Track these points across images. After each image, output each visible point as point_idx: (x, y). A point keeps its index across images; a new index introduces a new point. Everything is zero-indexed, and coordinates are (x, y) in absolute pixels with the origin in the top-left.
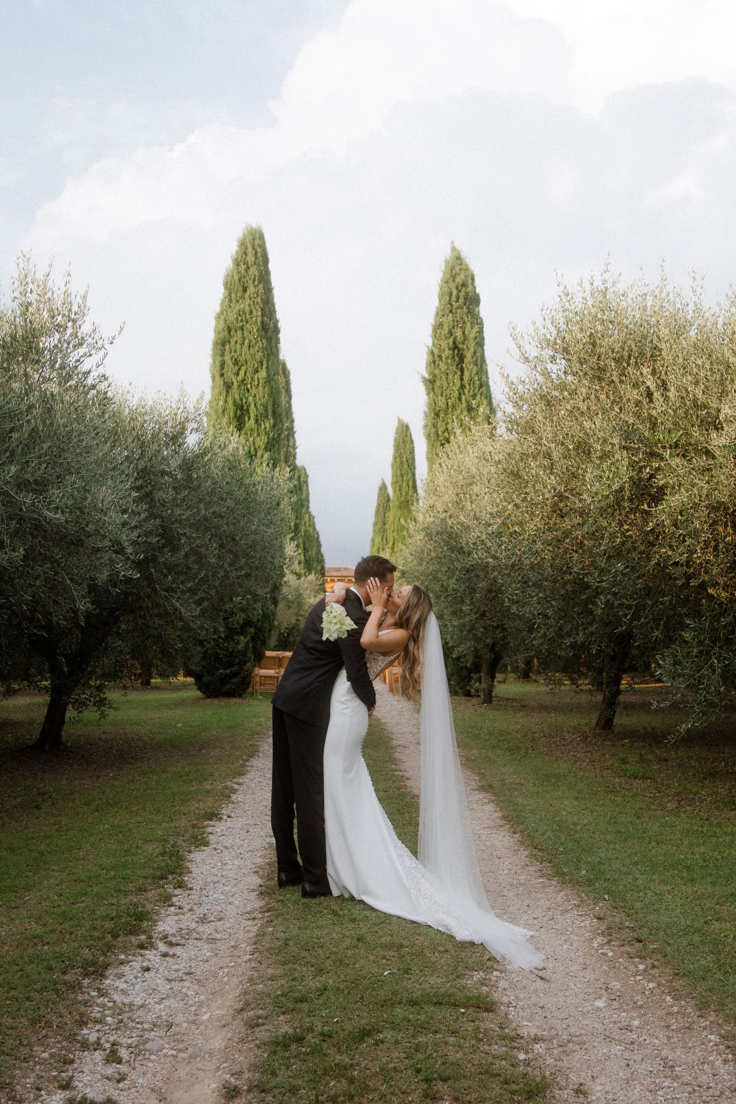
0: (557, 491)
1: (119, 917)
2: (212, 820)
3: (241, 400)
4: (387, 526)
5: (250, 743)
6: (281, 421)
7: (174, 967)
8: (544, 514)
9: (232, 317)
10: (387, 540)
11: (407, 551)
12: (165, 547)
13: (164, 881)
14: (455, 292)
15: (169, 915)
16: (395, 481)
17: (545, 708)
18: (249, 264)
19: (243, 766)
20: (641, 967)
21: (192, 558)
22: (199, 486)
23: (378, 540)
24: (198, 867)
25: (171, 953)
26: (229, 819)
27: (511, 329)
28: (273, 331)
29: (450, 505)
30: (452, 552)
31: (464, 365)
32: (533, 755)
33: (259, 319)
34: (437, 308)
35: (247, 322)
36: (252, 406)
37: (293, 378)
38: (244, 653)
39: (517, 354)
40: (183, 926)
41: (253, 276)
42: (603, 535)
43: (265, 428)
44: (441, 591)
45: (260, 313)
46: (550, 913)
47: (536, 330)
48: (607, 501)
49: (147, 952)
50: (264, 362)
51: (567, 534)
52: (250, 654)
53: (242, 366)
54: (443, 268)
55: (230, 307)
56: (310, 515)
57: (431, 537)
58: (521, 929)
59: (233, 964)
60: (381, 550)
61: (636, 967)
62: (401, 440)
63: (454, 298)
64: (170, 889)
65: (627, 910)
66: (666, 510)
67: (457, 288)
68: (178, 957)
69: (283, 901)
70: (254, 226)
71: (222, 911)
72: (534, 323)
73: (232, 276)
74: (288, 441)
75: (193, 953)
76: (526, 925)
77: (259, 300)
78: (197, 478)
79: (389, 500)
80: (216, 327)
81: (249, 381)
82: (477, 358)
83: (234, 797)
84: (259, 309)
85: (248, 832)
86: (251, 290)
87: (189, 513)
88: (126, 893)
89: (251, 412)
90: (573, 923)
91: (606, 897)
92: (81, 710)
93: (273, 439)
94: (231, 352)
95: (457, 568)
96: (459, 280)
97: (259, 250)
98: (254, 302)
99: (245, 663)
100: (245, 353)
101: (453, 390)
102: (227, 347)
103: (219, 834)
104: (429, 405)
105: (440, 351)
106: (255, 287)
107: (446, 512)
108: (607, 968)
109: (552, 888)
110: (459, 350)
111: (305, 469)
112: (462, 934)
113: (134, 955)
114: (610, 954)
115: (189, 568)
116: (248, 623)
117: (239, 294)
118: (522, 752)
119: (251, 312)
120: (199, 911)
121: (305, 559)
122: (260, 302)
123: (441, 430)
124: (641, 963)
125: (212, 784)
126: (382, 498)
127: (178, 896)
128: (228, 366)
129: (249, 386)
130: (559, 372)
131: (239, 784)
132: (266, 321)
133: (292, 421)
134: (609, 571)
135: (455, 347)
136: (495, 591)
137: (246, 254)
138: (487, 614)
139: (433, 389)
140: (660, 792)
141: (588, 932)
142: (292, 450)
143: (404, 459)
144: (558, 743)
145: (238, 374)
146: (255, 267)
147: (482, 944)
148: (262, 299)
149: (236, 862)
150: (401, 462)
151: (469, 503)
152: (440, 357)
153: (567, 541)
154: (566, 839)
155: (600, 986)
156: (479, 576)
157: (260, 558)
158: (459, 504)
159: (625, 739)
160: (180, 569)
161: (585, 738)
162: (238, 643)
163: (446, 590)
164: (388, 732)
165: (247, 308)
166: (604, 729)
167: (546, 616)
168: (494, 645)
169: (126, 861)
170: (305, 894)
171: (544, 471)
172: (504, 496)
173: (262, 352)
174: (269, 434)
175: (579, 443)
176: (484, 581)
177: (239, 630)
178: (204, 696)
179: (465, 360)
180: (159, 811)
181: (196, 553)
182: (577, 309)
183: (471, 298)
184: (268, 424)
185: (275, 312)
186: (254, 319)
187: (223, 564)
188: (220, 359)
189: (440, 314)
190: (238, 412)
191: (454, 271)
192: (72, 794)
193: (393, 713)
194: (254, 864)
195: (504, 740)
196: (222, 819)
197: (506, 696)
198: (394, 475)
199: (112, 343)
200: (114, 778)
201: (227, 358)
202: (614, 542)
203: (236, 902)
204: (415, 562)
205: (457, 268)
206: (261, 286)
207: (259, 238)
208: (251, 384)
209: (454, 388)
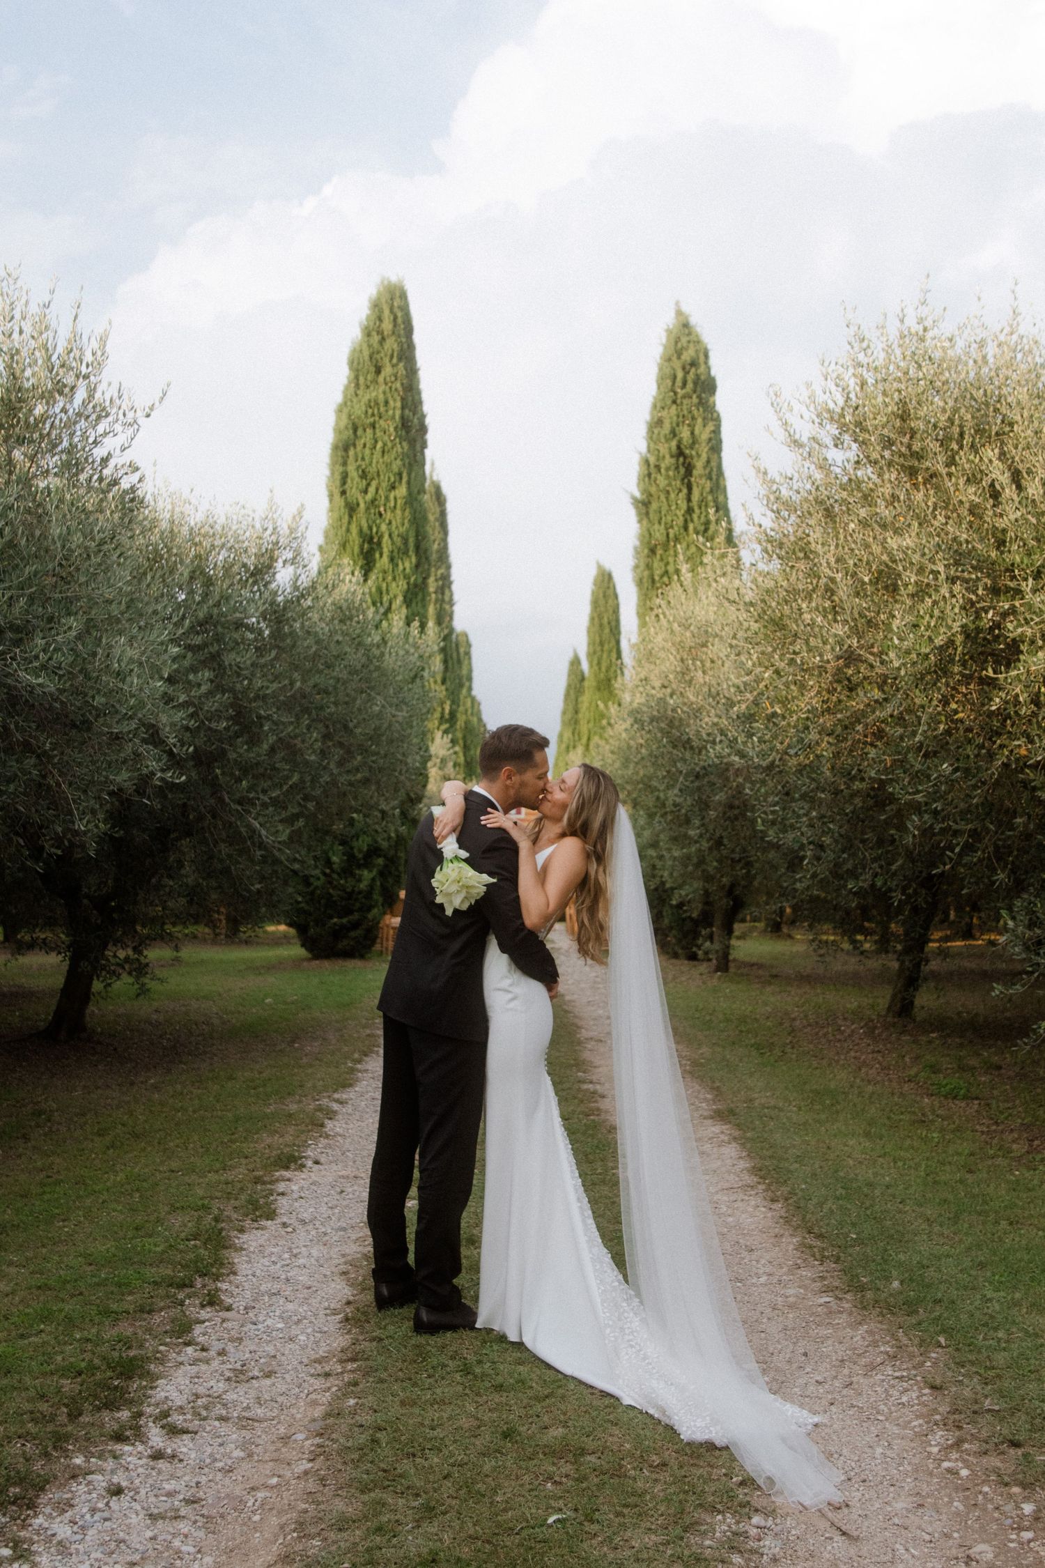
0: (846, 647)
1: (92, 1368)
2: (287, 1168)
3: (370, 528)
4: (580, 716)
5: (368, 1031)
6: (427, 558)
7: (167, 1487)
8: (823, 685)
9: (359, 409)
10: (579, 735)
11: (607, 747)
12: (238, 737)
13: (187, 1290)
14: (680, 375)
15: (182, 1363)
16: (592, 651)
17: (806, 979)
18: (386, 333)
19: (352, 1070)
20: (1028, 1508)
21: (280, 755)
22: (294, 646)
23: (568, 734)
24: (249, 1262)
25: (169, 1451)
26: (317, 1166)
27: (772, 394)
28: (417, 431)
29: (671, 676)
30: (675, 747)
31: (693, 479)
32: (794, 1056)
33: (398, 413)
34: (655, 398)
35: (380, 417)
36: (386, 537)
37: (450, 507)
38: (369, 894)
39: (781, 435)
40: (201, 1390)
41: (390, 352)
42: (919, 718)
43: (404, 569)
44: (656, 807)
45: (399, 404)
46: (846, 1371)
47: (812, 397)
48: (926, 664)
49: (127, 1448)
50: (405, 475)
51: (858, 717)
52: (377, 897)
53: (372, 479)
54: (664, 341)
55: (357, 395)
56: (473, 699)
57: (643, 725)
58: (797, 1409)
59: (275, 1480)
60: (571, 749)
61: (1018, 1507)
62: (601, 595)
63: (679, 382)
64: (193, 1309)
65: (982, 1371)
66: (1023, 678)
67: (684, 368)
68: (181, 1461)
69: (381, 1340)
70: (394, 279)
71: (274, 1357)
72: (809, 385)
73: (361, 351)
74: (443, 594)
75: (209, 1450)
76: (803, 1400)
77: (398, 385)
78: (291, 633)
79: (583, 679)
80: (337, 424)
81: (382, 502)
82: (712, 470)
83: (329, 1124)
84: (399, 398)
85: (342, 1192)
86: (387, 370)
87: (275, 686)
88: (116, 1317)
89: (384, 545)
90: (888, 1395)
91: (942, 1340)
92: (109, 981)
93: (416, 585)
94: (357, 461)
95: (681, 772)
96: (687, 356)
97: (399, 314)
98: (391, 388)
99: (369, 909)
100: (377, 462)
101: (676, 515)
102: (351, 453)
103: (295, 1196)
104: (641, 537)
105: (658, 460)
106: (393, 366)
107: (665, 687)
108: (961, 1508)
109: (844, 1316)
110: (685, 458)
111: (466, 636)
112: (692, 1428)
113: (100, 1456)
114: (964, 1473)
115: (274, 769)
116: (374, 851)
117: (369, 377)
118: (777, 1052)
119: (386, 403)
120: (237, 1355)
121: (466, 761)
122: (400, 388)
123: (657, 573)
124: (1027, 1499)
125: (300, 1102)
126: (573, 677)
127: (204, 1322)
128: (352, 480)
129: (382, 509)
130: (846, 464)
131: (341, 1103)
132: (408, 416)
133: (449, 567)
134: (928, 777)
135: (680, 453)
136: (738, 807)
137: (380, 319)
138: (725, 841)
139: (647, 514)
140: (997, 1123)
141: (917, 1417)
142: (447, 607)
143: (605, 621)
144: (830, 1036)
145: (366, 492)
146: (393, 338)
147: (727, 1448)
148: (402, 384)
149: (315, 1252)
150: (601, 625)
151: (700, 673)
152: (658, 467)
153: (859, 728)
154: (858, 1216)
155: (954, 1551)
156: (715, 784)
157: (386, 756)
158: (684, 675)
159: (933, 1032)
160: (261, 770)
161: (870, 1032)
162: (360, 881)
163: (664, 805)
164: (575, 1017)
165: (381, 397)
166: (900, 1015)
167: (821, 847)
168: (733, 886)
169: (134, 1248)
170: (421, 1327)
171: (825, 617)
172: (758, 658)
173: (402, 460)
174: (409, 578)
175: (880, 572)
176: (721, 791)
177: (362, 862)
178: (310, 956)
179: (695, 472)
180: (208, 1150)
181: (288, 748)
182: (876, 363)
183: (703, 383)
184: (407, 564)
185: (421, 402)
186: (391, 412)
187: (328, 763)
188: (341, 469)
189: (659, 406)
190: (366, 546)
191: (679, 345)
192: (84, 1115)
193: (583, 985)
194: (344, 1256)
195: (748, 1032)
196: (304, 1166)
197: (747, 959)
198: (591, 643)
199: (148, 416)
200: (156, 1087)
201: (351, 468)
202: (936, 729)
203: (302, 1338)
204: (617, 765)
205: (684, 340)
206: (401, 365)
207: (400, 297)
208: (385, 505)
209: (678, 512)
